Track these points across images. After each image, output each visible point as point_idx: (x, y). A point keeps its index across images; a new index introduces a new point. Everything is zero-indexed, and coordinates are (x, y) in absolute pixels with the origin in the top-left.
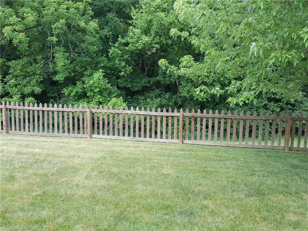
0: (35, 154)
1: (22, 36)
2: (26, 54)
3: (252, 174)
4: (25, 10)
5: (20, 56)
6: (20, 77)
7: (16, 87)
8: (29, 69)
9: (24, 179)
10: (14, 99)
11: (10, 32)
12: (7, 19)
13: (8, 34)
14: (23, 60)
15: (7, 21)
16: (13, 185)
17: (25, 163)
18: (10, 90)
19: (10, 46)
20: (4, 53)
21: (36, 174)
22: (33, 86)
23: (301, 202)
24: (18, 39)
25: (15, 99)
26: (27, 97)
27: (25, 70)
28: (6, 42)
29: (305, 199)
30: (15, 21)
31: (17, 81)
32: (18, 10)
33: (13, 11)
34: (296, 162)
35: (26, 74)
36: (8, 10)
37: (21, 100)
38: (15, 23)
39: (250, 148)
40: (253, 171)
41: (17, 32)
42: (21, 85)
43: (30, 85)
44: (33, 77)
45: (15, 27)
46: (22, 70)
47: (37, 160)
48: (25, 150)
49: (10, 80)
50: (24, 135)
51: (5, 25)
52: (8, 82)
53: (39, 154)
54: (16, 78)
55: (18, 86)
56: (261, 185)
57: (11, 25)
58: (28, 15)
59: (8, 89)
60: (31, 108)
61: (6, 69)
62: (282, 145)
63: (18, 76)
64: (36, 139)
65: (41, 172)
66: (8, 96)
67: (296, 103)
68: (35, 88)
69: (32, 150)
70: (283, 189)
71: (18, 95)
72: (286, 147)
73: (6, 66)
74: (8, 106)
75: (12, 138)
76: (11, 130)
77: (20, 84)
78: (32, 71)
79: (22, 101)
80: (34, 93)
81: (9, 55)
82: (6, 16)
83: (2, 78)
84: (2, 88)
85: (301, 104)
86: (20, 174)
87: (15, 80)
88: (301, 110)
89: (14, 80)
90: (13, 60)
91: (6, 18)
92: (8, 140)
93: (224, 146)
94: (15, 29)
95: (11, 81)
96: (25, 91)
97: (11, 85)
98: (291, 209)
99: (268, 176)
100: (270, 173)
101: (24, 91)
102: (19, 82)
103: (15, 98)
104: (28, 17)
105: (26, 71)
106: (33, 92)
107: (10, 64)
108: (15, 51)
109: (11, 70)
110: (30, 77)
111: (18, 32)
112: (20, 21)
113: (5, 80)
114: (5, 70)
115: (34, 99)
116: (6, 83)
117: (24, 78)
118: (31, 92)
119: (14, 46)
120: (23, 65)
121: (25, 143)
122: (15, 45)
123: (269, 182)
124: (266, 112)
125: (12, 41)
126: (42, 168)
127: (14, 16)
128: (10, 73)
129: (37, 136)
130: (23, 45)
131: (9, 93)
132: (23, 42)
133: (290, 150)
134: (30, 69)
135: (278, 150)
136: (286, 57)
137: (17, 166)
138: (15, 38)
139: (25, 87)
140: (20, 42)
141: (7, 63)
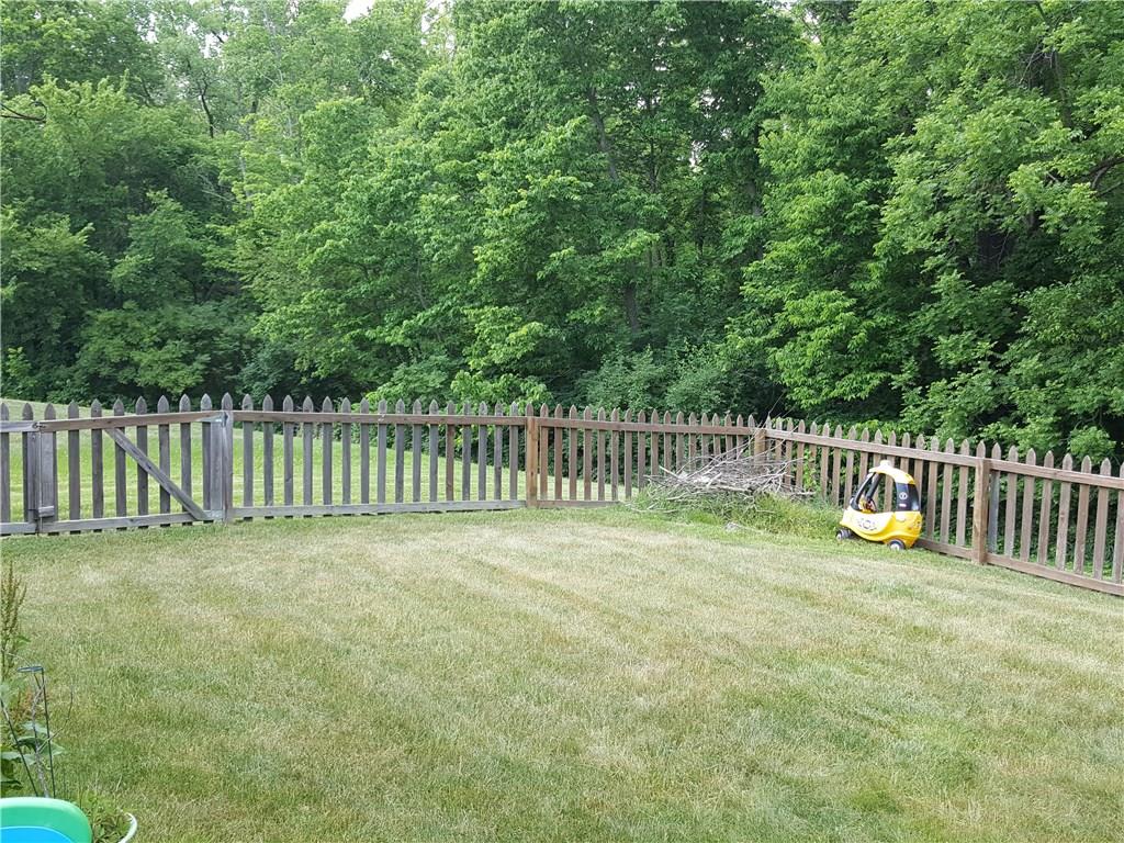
0: (1076, 681)
1: (1080, 194)
2: (1092, 262)
4: (1101, 94)
5: (1068, 269)
6: (1060, 348)
7: (1042, 385)
8: (1098, 320)
9: (1011, 791)
10: (1028, 430)
11: (1037, 182)
12: (1027, 139)
13: (1028, 191)
14: (1076, 283)
15: (1029, 146)
16: (963, 807)
17: (1029, 713)
18: (1017, 394)
19: (1035, 233)
20: (1012, 260)
21: (1064, 781)
22: (1105, 384)
24: (1064, 208)
25: (1031, 429)
26: (1079, 427)
27: (1080, 321)
28: (1021, 221)
30: (1059, 141)
31: (1049, 361)
32: (1074, 100)
33: (1053, 106)
35: (1086, 337)
36: (1035, 103)
37: (1057, 435)
38: (1057, 149)
41: (1062, 180)
42: (1062, 379)
43: (1096, 380)
44: (1109, 350)
45: (1054, 163)
46: (1071, 324)
47: (1081, 709)
48: (1037, 653)
49: (1020, 361)
50: (1045, 582)
51: (1020, 161)
52: (1015, 367)
53: (1096, 684)
54: (1044, 351)
55: (1048, 383)
57: (1041, 157)
58: (1110, 112)
59: (1011, 393)
60: (1085, 476)
61: (1011, 317)
63: (1053, 346)
64: (1091, 609)
65: (1088, 774)
66: (1008, 415)
68: (1116, 392)
69: (1067, 657)
71: (1047, 417)
73: (1015, 307)
74: (996, 461)
75: (1002, 588)
76: (1001, 550)
77: (1056, 375)
78: (1107, 328)
79: (1058, 438)
80: (1109, 412)
81: (1030, 267)
82: (1025, 125)
83: (992, 353)
84: (990, 388)
86: (998, 765)
87: (1040, 360)
89: (1036, 358)
90: (1039, 285)
91: (1024, 133)
92: (983, 591)
94: (1056, 170)
95: (1023, 364)
96: (1075, 402)
97: (1023, 377)
101: (1071, 403)
102: (1053, 368)
103: (1033, 425)
104: (1109, 119)
105: (1085, 325)
106: (1105, 405)
107: (1027, 299)
108: (1050, 254)
109: (1031, 322)
110: (1101, 349)
111: (1066, 182)
112: (1077, 139)
113: (1006, 357)
114: (1008, 321)
115: (1107, 435)
116: (1005, 370)
117: (1075, 353)
118: (1096, 407)
119: (1049, 236)
120: (1075, 305)
121: (1043, 616)
122: (1050, 232)
125: (1041, 217)
126: (1097, 759)
127: (1057, 124)
128: (1025, 333)
129: (1100, 596)
130: (1081, 228)
131: (1015, 408)
132: (1084, 220)
134: (1102, 317)
137: (996, 721)
138: (1051, 205)
139: (1074, 388)
140: (1070, 219)
141: (1018, 297)
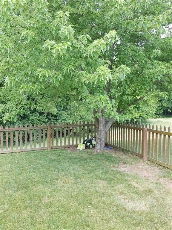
3: (21, 173)
23: (53, 187)
29: (56, 184)
34: (53, 157)
39: (24, 152)
40: (22, 170)
56: (27, 180)
62: (46, 146)
67: (58, 115)
70: (43, 180)
72: (49, 147)
85: (61, 115)
88: (61, 120)
93: (5, 153)
98: (46, 194)
99: (33, 172)
100: (35, 169)
123: (33, 176)
124: (38, 123)
133: (51, 149)
135: (43, 150)
136: (31, 88)
